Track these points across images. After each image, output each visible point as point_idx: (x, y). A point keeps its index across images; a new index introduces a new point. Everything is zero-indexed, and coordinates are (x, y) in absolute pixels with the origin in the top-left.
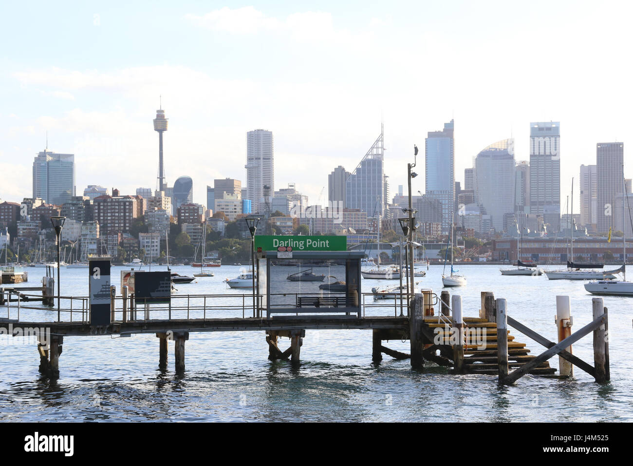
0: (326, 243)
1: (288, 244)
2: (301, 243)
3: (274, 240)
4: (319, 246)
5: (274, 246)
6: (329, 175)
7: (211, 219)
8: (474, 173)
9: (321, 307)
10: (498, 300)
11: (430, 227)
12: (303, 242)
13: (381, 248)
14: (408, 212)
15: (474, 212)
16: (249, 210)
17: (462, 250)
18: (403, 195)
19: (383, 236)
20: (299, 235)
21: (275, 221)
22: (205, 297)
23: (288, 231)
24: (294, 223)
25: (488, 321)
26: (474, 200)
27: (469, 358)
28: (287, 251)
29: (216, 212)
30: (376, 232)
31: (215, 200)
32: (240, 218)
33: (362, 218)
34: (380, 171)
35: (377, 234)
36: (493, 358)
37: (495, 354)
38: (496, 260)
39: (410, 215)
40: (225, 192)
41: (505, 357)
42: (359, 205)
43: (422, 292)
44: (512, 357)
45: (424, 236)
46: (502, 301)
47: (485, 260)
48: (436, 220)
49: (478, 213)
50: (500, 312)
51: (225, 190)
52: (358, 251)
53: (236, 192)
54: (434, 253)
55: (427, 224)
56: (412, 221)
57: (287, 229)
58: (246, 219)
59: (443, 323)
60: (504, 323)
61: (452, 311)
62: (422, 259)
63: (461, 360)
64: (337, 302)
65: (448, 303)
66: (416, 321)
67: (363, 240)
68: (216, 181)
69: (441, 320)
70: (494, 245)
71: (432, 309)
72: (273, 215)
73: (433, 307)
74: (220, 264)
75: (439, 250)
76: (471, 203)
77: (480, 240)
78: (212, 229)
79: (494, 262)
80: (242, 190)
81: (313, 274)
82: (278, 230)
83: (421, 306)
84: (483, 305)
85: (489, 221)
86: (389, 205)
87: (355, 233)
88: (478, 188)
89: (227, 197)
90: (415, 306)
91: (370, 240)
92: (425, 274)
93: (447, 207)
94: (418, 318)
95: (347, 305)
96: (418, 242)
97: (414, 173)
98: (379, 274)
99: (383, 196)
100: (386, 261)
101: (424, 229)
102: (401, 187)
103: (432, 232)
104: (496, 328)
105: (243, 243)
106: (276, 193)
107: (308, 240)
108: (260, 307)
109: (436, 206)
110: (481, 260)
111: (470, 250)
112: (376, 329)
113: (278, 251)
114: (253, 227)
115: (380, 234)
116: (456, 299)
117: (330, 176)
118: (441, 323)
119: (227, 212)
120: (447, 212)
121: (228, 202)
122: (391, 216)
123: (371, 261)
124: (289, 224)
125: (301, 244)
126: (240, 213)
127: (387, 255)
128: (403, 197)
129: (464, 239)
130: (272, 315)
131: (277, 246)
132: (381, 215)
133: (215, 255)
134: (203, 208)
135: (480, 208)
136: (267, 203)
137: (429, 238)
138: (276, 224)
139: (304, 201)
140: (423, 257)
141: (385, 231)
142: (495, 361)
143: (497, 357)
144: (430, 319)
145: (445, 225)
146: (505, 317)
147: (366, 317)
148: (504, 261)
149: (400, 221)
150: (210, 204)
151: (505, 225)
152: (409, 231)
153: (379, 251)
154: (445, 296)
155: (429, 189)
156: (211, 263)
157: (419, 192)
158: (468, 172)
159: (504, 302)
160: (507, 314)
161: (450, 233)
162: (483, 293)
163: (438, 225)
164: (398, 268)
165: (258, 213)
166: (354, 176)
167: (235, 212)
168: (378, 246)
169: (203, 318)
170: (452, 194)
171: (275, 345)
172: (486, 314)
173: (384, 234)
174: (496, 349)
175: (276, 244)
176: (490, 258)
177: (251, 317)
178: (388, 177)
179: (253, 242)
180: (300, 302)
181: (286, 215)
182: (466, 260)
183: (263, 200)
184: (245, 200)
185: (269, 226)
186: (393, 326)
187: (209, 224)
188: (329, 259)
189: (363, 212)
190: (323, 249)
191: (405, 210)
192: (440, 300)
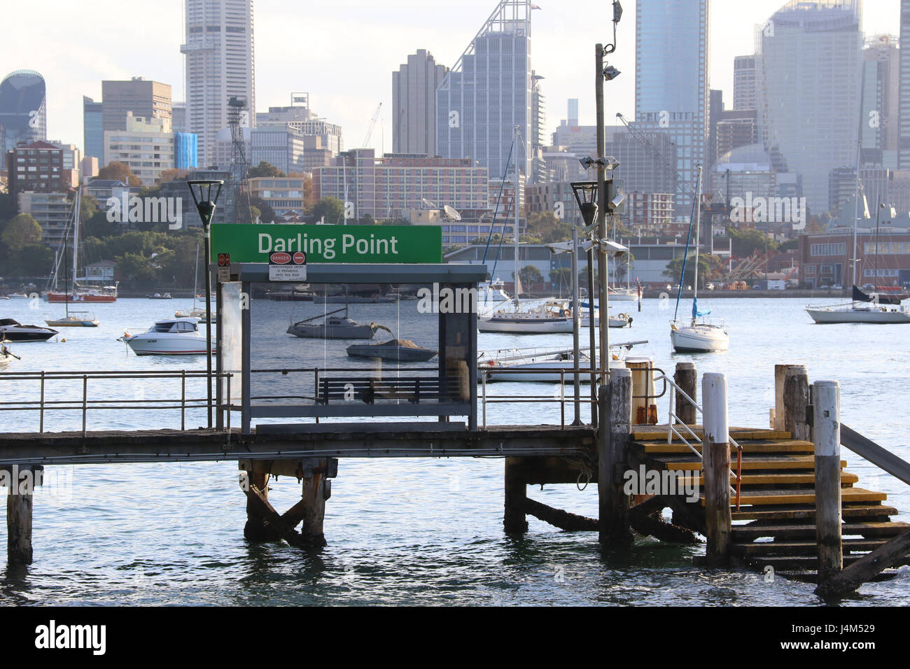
0: (390, 245)
1: (294, 245)
2: (329, 243)
3: (261, 236)
4: (372, 252)
5: (261, 251)
6: (394, 73)
7: (95, 182)
8: (758, 69)
9: (376, 401)
10: (818, 384)
11: (645, 205)
12: (333, 241)
13: (522, 257)
14: (596, 165)
15: (755, 167)
16: (193, 161)
17: (725, 260)
18: (580, 124)
19: (527, 227)
20: (318, 223)
21: (259, 189)
22: (85, 378)
23: (290, 213)
24: (306, 195)
25: (793, 438)
26: (755, 137)
27: (745, 529)
28: (292, 263)
29: (106, 165)
30: (510, 217)
31: (106, 133)
32: (171, 179)
33: (476, 181)
34: (522, 63)
35: (512, 222)
36: (804, 527)
37: (809, 520)
38: (810, 287)
39: (601, 173)
40: (130, 114)
41: (834, 525)
42: (469, 149)
43: (628, 364)
44: (851, 526)
45: (629, 227)
46: (826, 389)
47: (781, 285)
48: (661, 186)
49: (766, 169)
50: (823, 416)
51: (130, 109)
52: (465, 263)
53: (158, 114)
54: (655, 269)
55: (639, 197)
56: (605, 189)
57: (288, 208)
58: (190, 183)
59: (679, 441)
60: (832, 442)
61: (704, 412)
62: (625, 285)
63: (724, 533)
64: (417, 390)
65: (692, 392)
66: (613, 437)
67: (479, 235)
68: (106, 85)
69: (674, 434)
70: (806, 249)
71: (653, 408)
72: (255, 173)
73: (655, 401)
74: (116, 294)
75: (667, 262)
76: (749, 142)
77: (771, 236)
78: (97, 207)
79: (804, 292)
80: (173, 109)
81: (351, 321)
82: (266, 210)
83: (626, 400)
84: (781, 396)
85: (793, 189)
86: (545, 149)
87: (459, 218)
88: (766, 106)
89: (135, 125)
90: (610, 399)
91: (496, 237)
92: (631, 320)
93: (687, 155)
94: (618, 430)
95: (441, 396)
96: (618, 242)
97: (611, 68)
98: (518, 321)
99: (529, 125)
100: (535, 287)
101: (632, 209)
102: (573, 104)
103: (649, 215)
104: (812, 453)
105: (178, 243)
106: (261, 117)
107: (345, 236)
108: (225, 402)
109: (661, 153)
110: (771, 285)
111: (744, 261)
112: (514, 456)
113: (271, 263)
114: (208, 203)
115: (521, 223)
116: (714, 383)
117: (397, 76)
118: (673, 441)
119: (136, 164)
120: (688, 166)
121: (139, 139)
122: (548, 178)
123: (498, 287)
124: (295, 195)
125: (327, 247)
126: (170, 168)
127: (538, 274)
128: (580, 128)
129: (730, 234)
130: (255, 423)
131: (269, 250)
132: (524, 174)
133: (107, 273)
134: (73, 152)
135: (772, 155)
136: (238, 144)
137: (642, 231)
138: (260, 195)
139: (332, 139)
140: (628, 278)
141: (532, 214)
142: (809, 536)
143: (813, 527)
144: (647, 432)
145: (683, 200)
146: (836, 427)
147: (489, 428)
148: (829, 289)
149: (575, 190)
150: (93, 143)
151: (835, 198)
152: (596, 214)
153: (517, 265)
154: (684, 376)
155: (644, 109)
156: (96, 292)
157: (619, 115)
158: (743, 65)
159: (833, 390)
160: (841, 420)
161: (693, 219)
162: (779, 369)
163: (664, 198)
164: (566, 307)
165: (216, 168)
166: (456, 76)
167: (157, 164)
168: (517, 252)
169: (81, 430)
170: (701, 120)
171: (261, 497)
172: (787, 419)
173: (531, 222)
174: (812, 506)
175: (265, 247)
176: (796, 281)
177: (201, 428)
178: (540, 78)
179: (206, 240)
180: (326, 390)
181: (285, 172)
182: (733, 287)
183: (227, 135)
184: (180, 134)
185: (244, 201)
186: (553, 450)
187: (91, 194)
188: (396, 285)
189: (478, 165)
190: (382, 257)
191: (587, 162)
192: (672, 385)
